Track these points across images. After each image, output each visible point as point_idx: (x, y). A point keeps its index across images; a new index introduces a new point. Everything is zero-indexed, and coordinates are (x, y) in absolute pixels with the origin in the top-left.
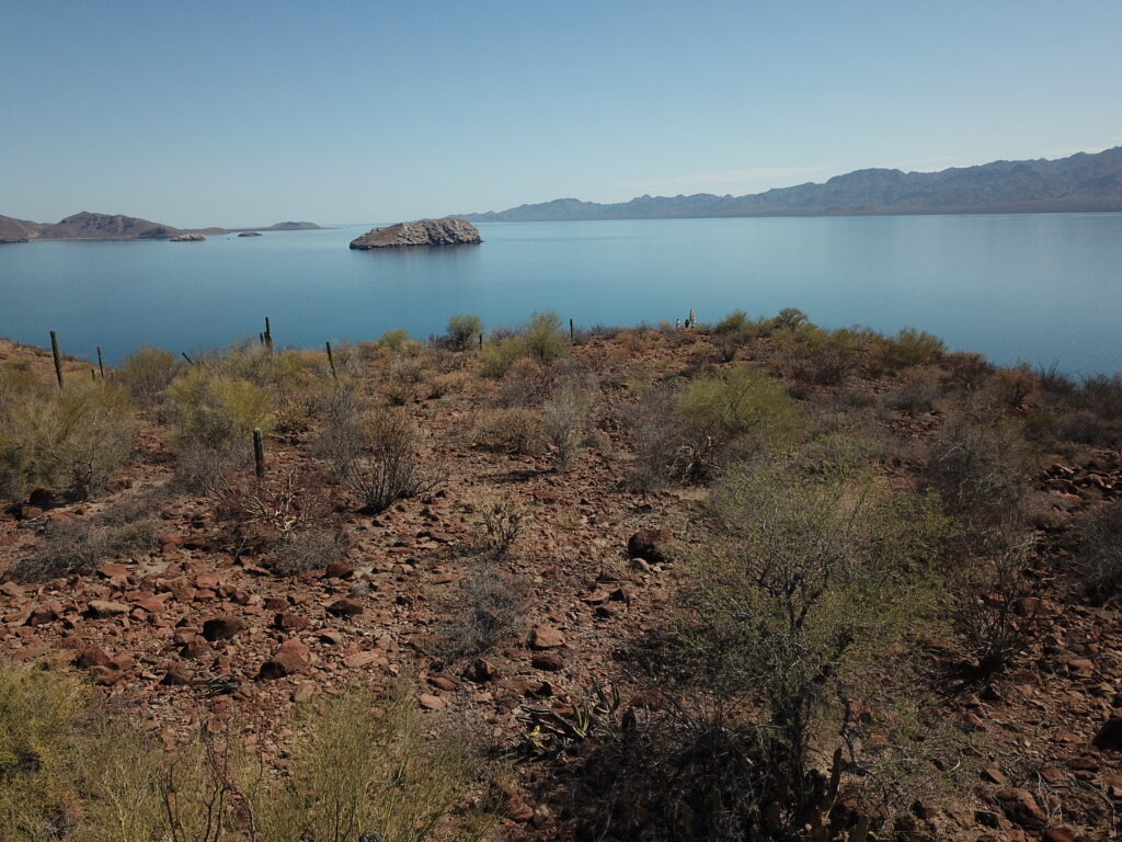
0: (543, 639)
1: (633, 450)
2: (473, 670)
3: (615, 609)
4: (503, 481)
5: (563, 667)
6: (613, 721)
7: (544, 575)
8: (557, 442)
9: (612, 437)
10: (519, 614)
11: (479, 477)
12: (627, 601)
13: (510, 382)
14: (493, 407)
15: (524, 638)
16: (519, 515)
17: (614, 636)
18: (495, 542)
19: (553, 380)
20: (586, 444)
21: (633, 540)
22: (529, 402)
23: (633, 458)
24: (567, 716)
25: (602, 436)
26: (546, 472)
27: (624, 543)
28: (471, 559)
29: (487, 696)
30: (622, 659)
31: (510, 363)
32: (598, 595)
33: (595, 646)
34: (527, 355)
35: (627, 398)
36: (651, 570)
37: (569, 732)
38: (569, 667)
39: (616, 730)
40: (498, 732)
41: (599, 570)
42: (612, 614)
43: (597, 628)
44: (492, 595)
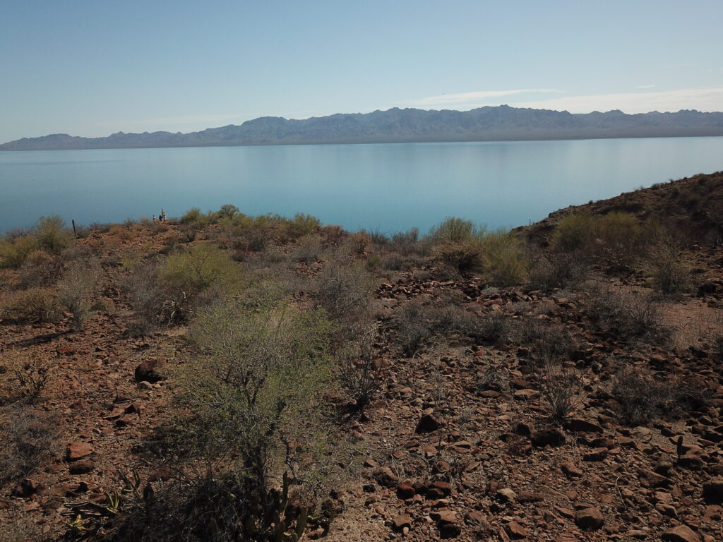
0: (75, 452)
1: (132, 309)
2: (20, 489)
3: (130, 419)
4: (30, 345)
5: (94, 468)
6: (137, 496)
7: (72, 407)
8: (71, 310)
9: (114, 301)
10: (55, 439)
11: (8, 345)
12: (138, 412)
13: (27, 271)
14: (15, 291)
15: (60, 456)
16: (46, 368)
17: (131, 438)
18: (28, 391)
19: (63, 265)
20: (94, 308)
21: (138, 370)
22: (45, 283)
23: (132, 313)
24: (102, 502)
25: (107, 301)
26: (64, 333)
27: (132, 373)
28: (9, 407)
29: (35, 505)
30: (138, 452)
31: (25, 256)
32: (116, 412)
33: (117, 448)
34: (39, 248)
35: (123, 272)
36: (153, 387)
37: (104, 512)
38: (99, 466)
39: (139, 501)
40: (47, 528)
41: (115, 395)
42: (128, 423)
43: (118, 435)
44: (30, 430)
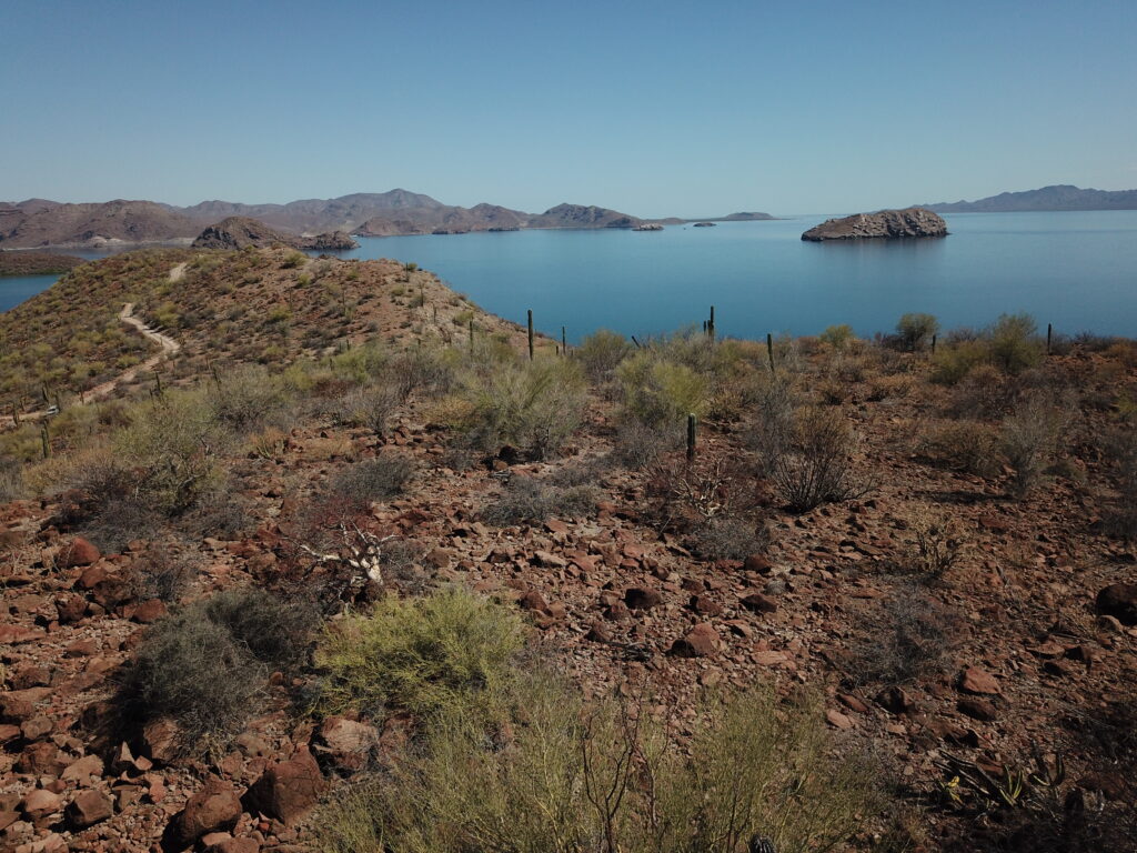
0: (973, 682)
1: (1117, 487)
2: (887, 696)
3: (1071, 668)
4: (943, 501)
5: (995, 719)
6: (1052, 797)
7: (982, 612)
8: (1015, 464)
9: (1088, 467)
10: (949, 649)
11: (917, 492)
12: (1088, 663)
13: (965, 391)
14: (941, 417)
15: (950, 677)
16: (958, 541)
17: (1065, 699)
18: (927, 565)
19: (1018, 393)
20: (1051, 471)
21: (1104, 594)
22: (985, 415)
23: (1116, 495)
24: (994, 775)
25: (1076, 464)
26: (997, 498)
27: (1092, 595)
28: (898, 579)
29: (901, 729)
30: (1073, 728)
31: (967, 370)
32: (1050, 648)
33: (1039, 705)
34: (988, 362)
35: (1115, 422)
36: (1126, 632)
37: (995, 794)
38: (1003, 720)
39: (1055, 809)
40: (909, 771)
41: (1054, 620)
42: (1066, 673)
43: (1044, 685)
44: (918, 622)
